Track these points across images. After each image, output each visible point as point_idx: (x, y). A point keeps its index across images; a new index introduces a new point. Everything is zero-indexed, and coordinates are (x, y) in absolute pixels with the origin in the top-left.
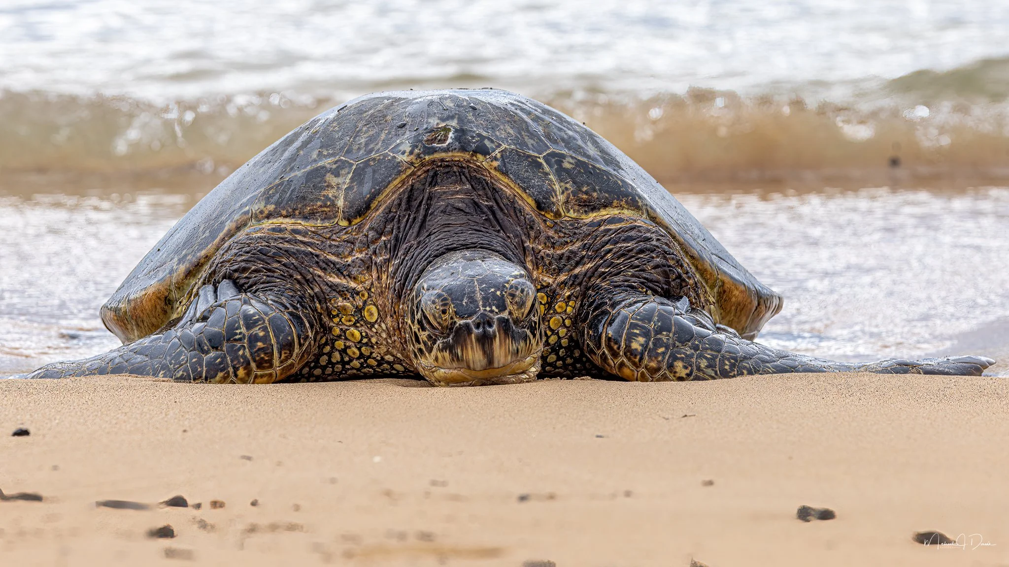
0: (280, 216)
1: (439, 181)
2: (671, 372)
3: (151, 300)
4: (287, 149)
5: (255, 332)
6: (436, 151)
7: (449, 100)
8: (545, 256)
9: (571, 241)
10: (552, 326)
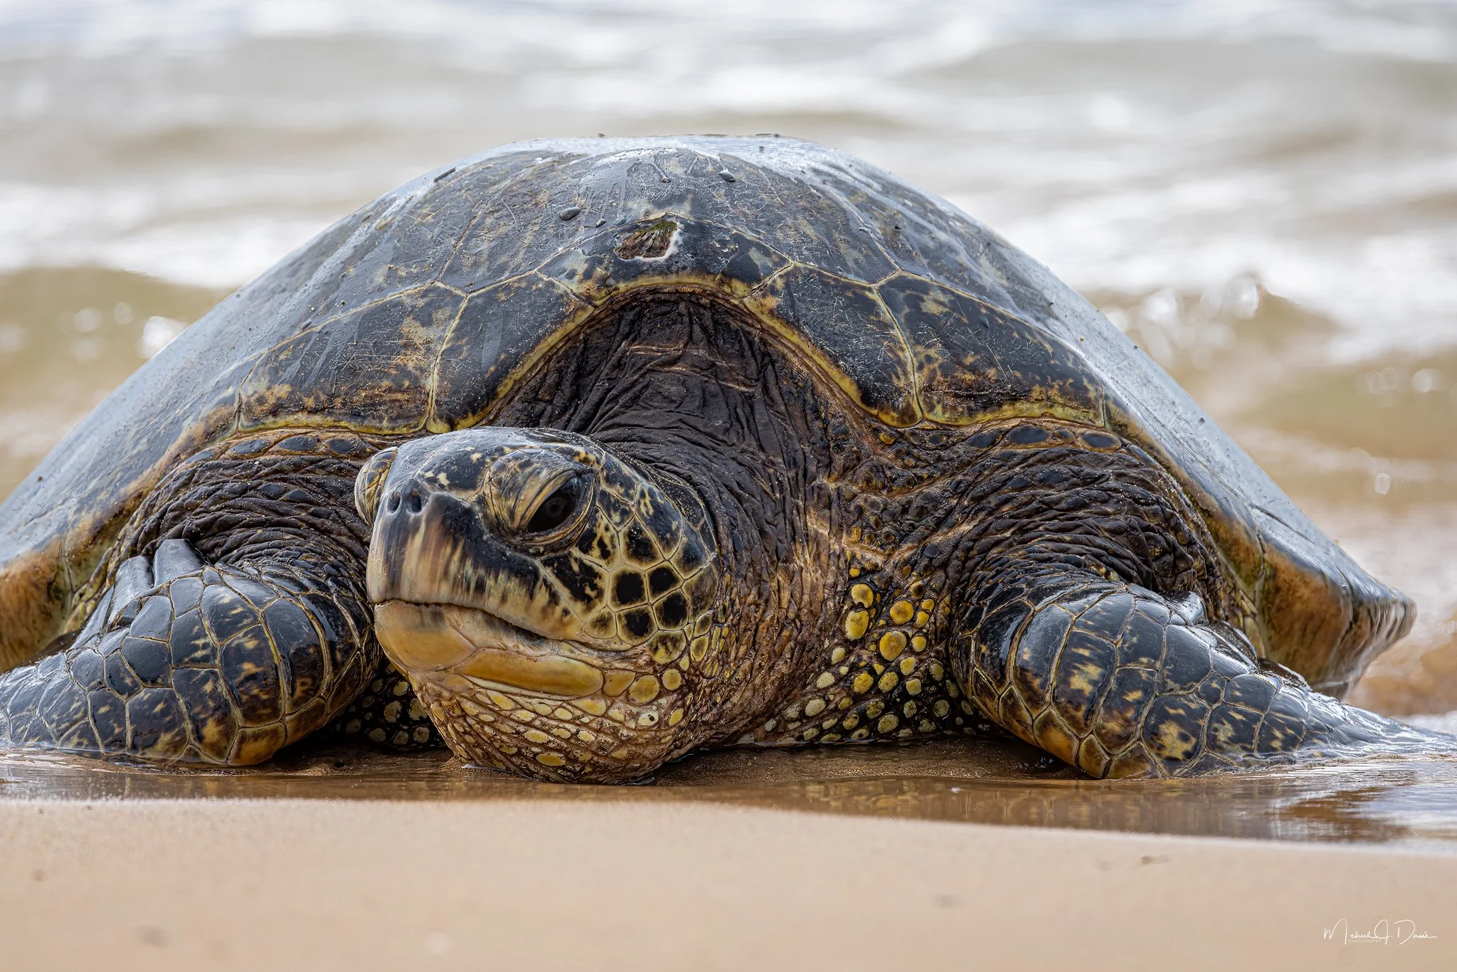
0: (302, 410)
1: (645, 331)
2: (1151, 746)
3: (17, 589)
4: (321, 263)
5: (236, 642)
6: (642, 273)
7: (674, 161)
8: (866, 506)
9: (930, 477)
10: (884, 653)
